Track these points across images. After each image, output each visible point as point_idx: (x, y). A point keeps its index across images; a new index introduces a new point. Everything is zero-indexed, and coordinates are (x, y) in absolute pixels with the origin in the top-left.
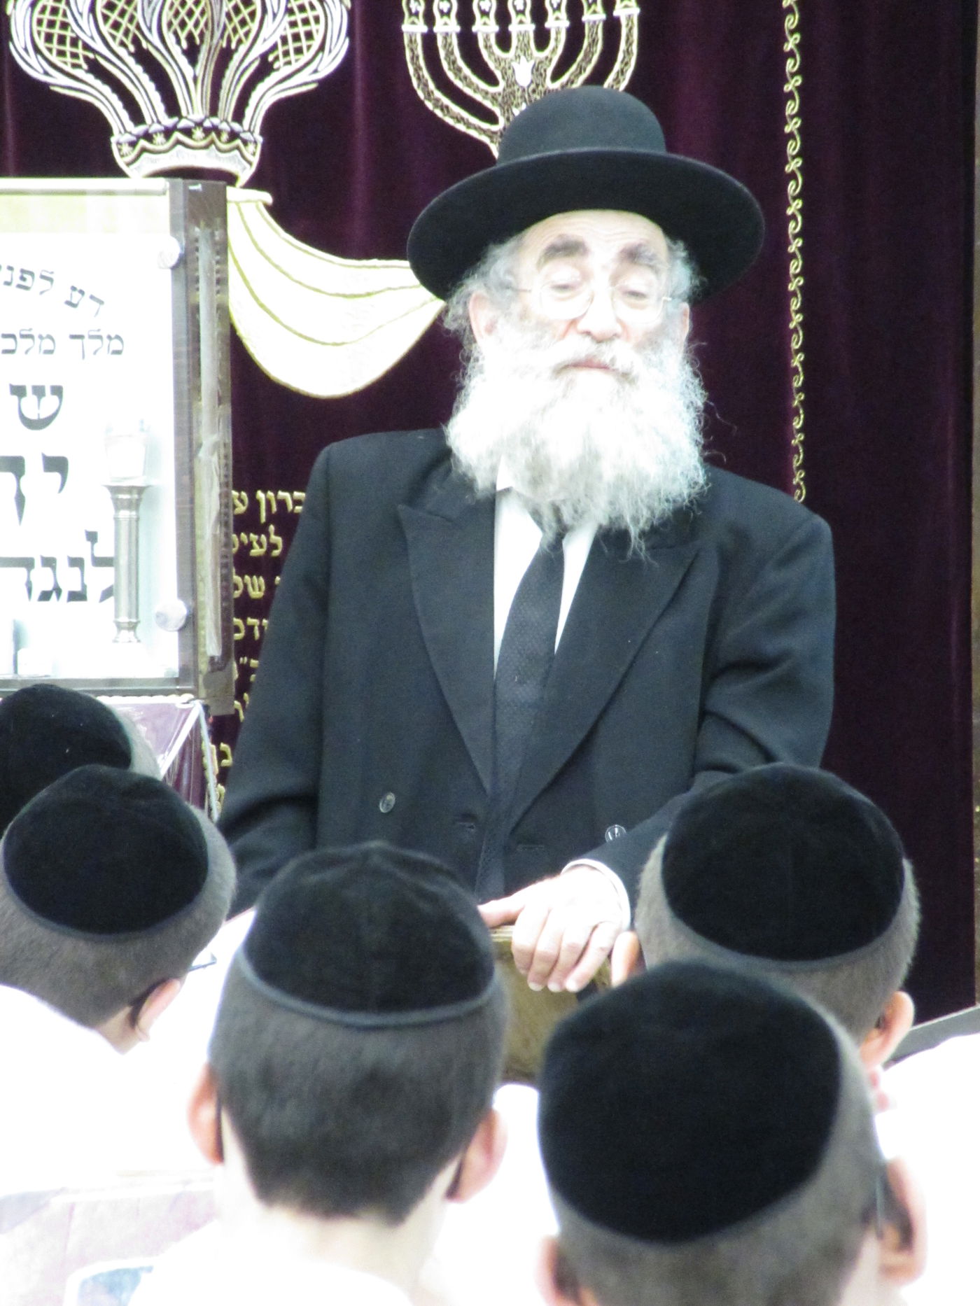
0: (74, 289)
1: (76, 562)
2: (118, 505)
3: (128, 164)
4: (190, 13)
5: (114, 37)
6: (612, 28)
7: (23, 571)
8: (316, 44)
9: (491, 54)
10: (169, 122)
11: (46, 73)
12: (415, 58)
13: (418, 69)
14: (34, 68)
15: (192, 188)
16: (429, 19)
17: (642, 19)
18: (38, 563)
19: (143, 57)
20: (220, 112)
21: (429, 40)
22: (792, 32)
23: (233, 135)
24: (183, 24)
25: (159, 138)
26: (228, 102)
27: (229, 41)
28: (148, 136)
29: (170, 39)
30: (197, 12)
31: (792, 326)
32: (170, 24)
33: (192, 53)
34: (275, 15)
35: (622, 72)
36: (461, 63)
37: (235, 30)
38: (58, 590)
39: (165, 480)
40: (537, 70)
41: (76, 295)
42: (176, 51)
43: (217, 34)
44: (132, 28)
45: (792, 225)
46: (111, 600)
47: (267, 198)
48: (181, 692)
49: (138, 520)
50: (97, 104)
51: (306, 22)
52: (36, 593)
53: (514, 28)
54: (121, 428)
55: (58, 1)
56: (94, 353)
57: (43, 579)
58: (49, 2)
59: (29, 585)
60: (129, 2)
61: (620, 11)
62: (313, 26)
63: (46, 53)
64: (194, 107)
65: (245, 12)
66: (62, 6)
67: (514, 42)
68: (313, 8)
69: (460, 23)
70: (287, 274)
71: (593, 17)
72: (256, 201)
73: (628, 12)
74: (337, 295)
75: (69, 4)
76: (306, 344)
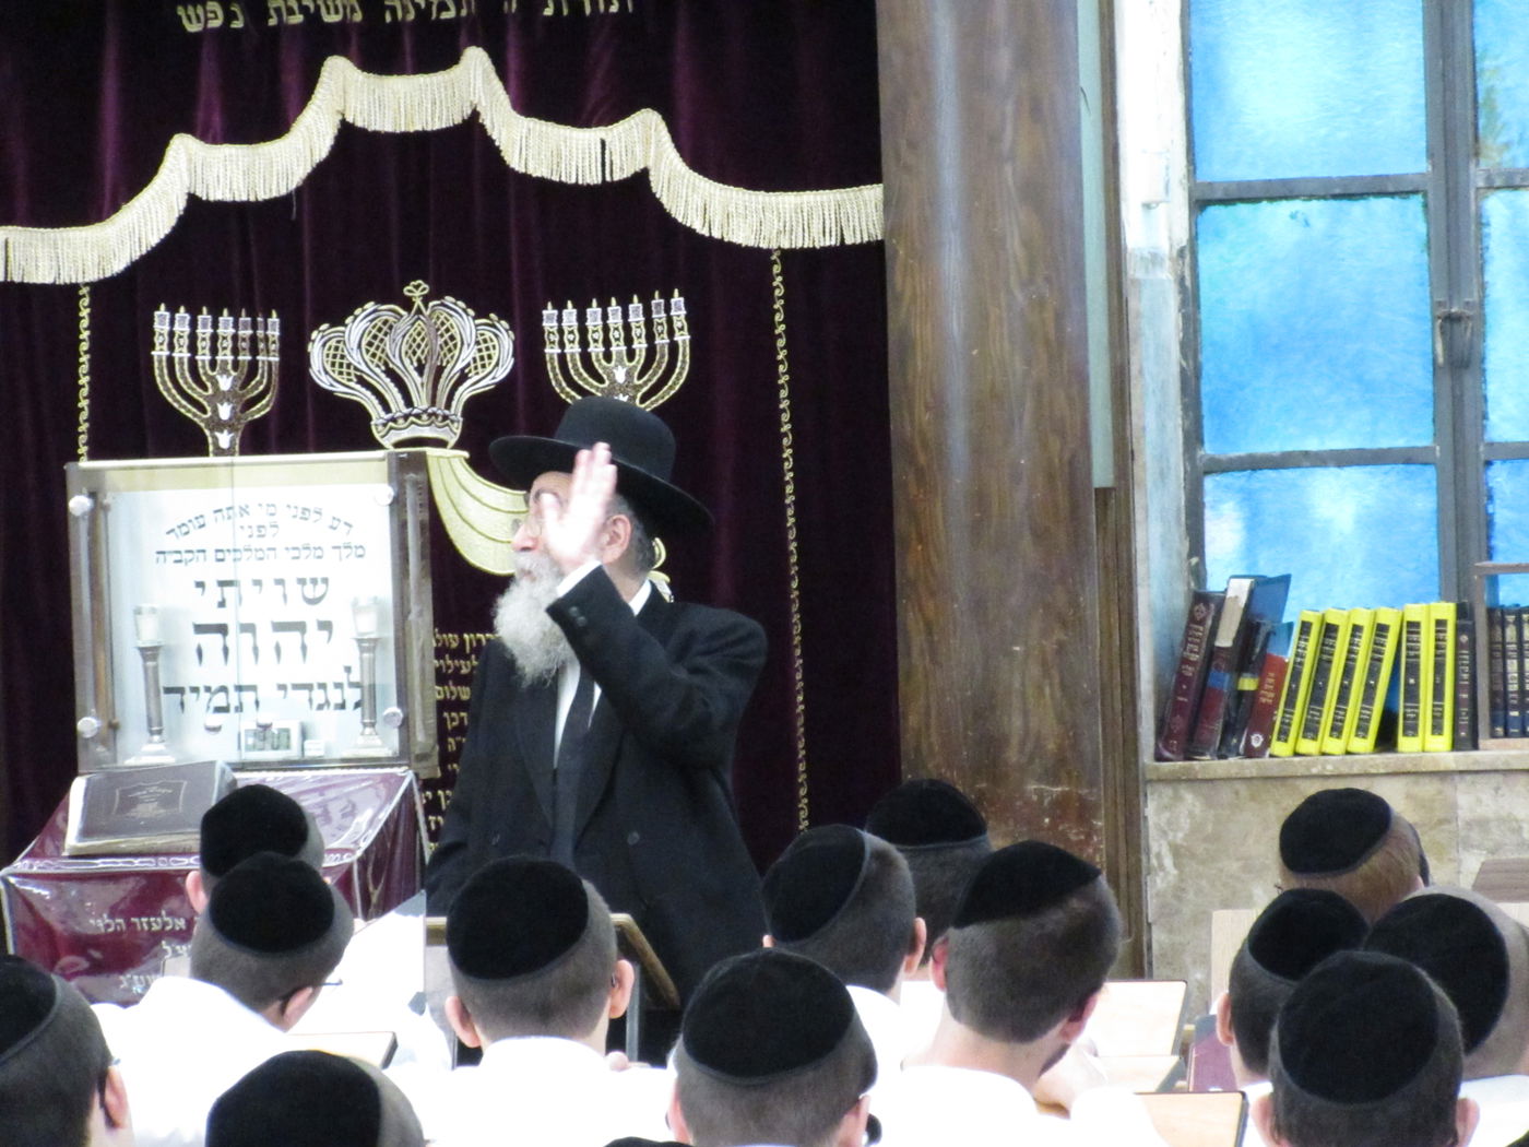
0: (334, 518)
1: (338, 686)
2: (362, 650)
3: (383, 437)
4: (419, 346)
5: (373, 362)
6: (674, 347)
7: (306, 692)
8: (494, 362)
9: (600, 364)
10: (406, 411)
11: (332, 385)
12: (553, 368)
13: (555, 375)
14: (324, 382)
15: (401, 456)
16: (562, 345)
17: (691, 342)
18: (315, 687)
19: (391, 373)
20: (437, 404)
21: (562, 357)
22: (782, 349)
23: (445, 418)
24: (414, 353)
25: (401, 421)
26: (442, 398)
27: (442, 361)
28: (394, 420)
29: (407, 362)
30: (423, 345)
31: (789, 525)
32: (407, 353)
33: (420, 369)
34: (469, 345)
35: (680, 374)
36: (582, 370)
37: (445, 355)
38: (327, 702)
39: (389, 633)
40: (629, 374)
41: (336, 523)
42: (411, 368)
43: (435, 357)
44: (383, 356)
45: (786, 464)
46: (359, 710)
47: (466, 454)
48: (400, 766)
49: (374, 660)
50: (363, 402)
51: (487, 349)
52: (315, 705)
53: (613, 349)
54: (363, 603)
55: (339, 342)
56: (347, 557)
57: (318, 696)
58: (333, 343)
59: (310, 700)
60: (382, 340)
61: (678, 338)
62: (492, 351)
63: (332, 373)
64: (421, 401)
65: (451, 344)
66: (341, 345)
67: (614, 357)
68: (492, 340)
69: (581, 347)
70: (479, 500)
71: (662, 341)
72: (460, 457)
73: (683, 338)
74: (509, 512)
75: (345, 343)
76: (491, 542)
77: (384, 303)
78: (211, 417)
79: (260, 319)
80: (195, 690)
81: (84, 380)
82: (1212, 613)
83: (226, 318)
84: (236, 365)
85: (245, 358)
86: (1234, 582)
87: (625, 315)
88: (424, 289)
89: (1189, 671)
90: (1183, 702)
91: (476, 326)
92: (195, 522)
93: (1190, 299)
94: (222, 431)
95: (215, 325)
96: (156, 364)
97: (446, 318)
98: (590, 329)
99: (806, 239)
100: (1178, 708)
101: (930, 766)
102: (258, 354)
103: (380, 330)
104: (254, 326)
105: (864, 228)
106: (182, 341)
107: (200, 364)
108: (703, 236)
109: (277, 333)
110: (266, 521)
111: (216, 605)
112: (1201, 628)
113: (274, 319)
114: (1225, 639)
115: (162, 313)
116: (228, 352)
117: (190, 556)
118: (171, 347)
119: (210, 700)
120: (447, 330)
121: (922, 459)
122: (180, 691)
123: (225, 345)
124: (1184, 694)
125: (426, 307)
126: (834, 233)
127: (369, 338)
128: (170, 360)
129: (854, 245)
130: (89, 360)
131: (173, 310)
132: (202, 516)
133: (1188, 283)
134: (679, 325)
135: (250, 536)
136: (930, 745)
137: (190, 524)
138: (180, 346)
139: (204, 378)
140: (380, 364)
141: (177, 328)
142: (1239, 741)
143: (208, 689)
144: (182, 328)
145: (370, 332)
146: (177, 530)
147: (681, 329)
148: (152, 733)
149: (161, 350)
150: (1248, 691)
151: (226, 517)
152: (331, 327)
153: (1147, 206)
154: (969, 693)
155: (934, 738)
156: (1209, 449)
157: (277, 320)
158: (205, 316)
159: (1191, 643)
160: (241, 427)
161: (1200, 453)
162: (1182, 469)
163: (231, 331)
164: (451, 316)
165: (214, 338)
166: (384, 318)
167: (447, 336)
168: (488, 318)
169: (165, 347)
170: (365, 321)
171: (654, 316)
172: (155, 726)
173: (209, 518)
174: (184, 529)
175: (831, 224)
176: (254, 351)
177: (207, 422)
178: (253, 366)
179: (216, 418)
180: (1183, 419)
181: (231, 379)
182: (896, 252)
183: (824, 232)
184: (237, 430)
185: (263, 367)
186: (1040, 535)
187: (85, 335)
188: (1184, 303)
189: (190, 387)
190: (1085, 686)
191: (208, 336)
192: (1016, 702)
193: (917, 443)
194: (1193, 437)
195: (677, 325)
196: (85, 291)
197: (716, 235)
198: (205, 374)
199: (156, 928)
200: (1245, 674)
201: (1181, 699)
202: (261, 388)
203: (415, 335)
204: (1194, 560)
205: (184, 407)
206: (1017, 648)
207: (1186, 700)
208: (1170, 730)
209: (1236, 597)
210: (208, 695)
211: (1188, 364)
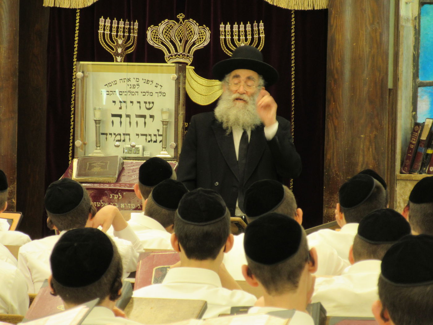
0: (157, 84)
1: (155, 135)
2: (163, 125)
3: (168, 61)
4: (180, 34)
5: (166, 38)
6: (259, 38)
7: (145, 137)
8: (204, 40)
9: (237, 42)
10: (175, 53)
11: (153, 44)
12: (222, 42)
13: (223, 45)
14: (151, 43)
15: (180, 65)
16: (225, 36)
17: (265, 37)
18: (148, 135)
19: (171, 41)
20: (185, 52)
21: (225, 39)
22: (293, 41)
23: (188, 56)
24: (179, 36)
25: (174, 56)
26: (187, 50)
27: (188, 39)
29: (177, 38)
30: (182, 34)
31: (292, 95)
32: (177, 35)
33: (180, 41)
34: (196, 34)
35: (261, 46)
36: (231, 44)
37: (189, 37)
38: (151, 140)
39: (173, 120)
41: (157, 85)
42: (178, 40)
43: (185, 37)
44: (170, 36)
45: (292, 76)
46: (161, 143)
47: (193, 68)
48: (174, 161)
49: (167, 127)
50: (162, 50)
51: (202, 36)
52: (147, 141)
53: (241, 38)
54: (164, 110)
55: (156, 31)
56: (160, 96)
57: (149, 138)
58: (154, 31)
59: (146, 139)
60: (169, 31)
61: (261, 35)
62: (203, 36)
63: (154, 40)
64: (180, 51)
65: (191, 34)
66: (157, 32)
67: (241, 40)
68: (203, 33)
69: (231, 36)
70: (197, 82)
71: (256, 36)
72: (191, 68)
73: (262, 36)
74: (206, 86)
75: (158, 31)
76: (200, 95)
77: (170, 20)
78: (115, 52)
79: (132, 23)
80: (111, 134)
81: (76, 38)
82: (420, 129)
83: (121, 22)
84: (124, 36)
85: (126, 34)
86: (428, 120)
87: (245, 28)
88: (183, 16)
89: (412, 146)
90: (410, 156)
91: (199, 28)
92: (114, 82)
93: (417, 32)
94: (118, 56)
95: (118, 24)
96: (99, 35)
97: (190, 25)
98: (234, 31)
99: (303, 7)
100: (408, 158)
101: (333, 171)
102: (131, 34)
103: (169, 28)
104: (130, 25)
105: (321, 5)
106: (108, 28)
107: (113, 35)
108: (271, 4)
109: (137, 27)
110: (136, 83)
111: (119, 108)
112: (417, 134)
113: (136, 23)
114: (424, 137)
115: (102, 19)
116: (122, 32)
117: (111, 93)
118: (104, 30)
119: (115, 137)
120: (190, 29)
121: (336, 77)
122: (106, 134)
123: (121, 30)
124: (410, 154)
125: (184, 22)
126: (311, 6)
127: (166, 30)
128: (104, 34)
129: (317, 10)
130: (78, 33)
131: (105, 18)
132: (116, 81)
133: (417, 28)
134: (262, 31)
135: (131, 88)
136: (334, 164)
137: (112, 83)
138: (107, 29)
139: (114, 40)
140: (169, 39)
141: (106, 24)
142: (426, 169)
143: (115, 134)
144: (108, 24)
145: (166, 28)
146: (108, 85)
147: (262, 33)
148: (97, 146)
149: (101, 30)
150: (430, 154)
151: (123, 81)
152: (154, 26)
153: (407, 3)
154: (347, 149)
155: (335, 162)
156: (420, 79)
157: (137, 23)
158: (115, 21)
159: (413, 138)
160: (124, 55)
161: (417, 80)
162: (412, 85)
163: (123, 26)
164: (191, 25)
165: (118, 28)
166: (170, 24)
167: (189, 31)
168: (203, 26)
169: (102, 29)
170: (165, 25)
171: (254, 28)
172: (98, 144)
173: (118, 81)
174: (110, 84)
175: (310, 3)
176: (129, 32)
177: (114, 53)
178: (129, 37)
179: (117, 52)
180: (413, 69)
181: (122, 40)
182: (332, 12)
183: (308, 5)
184: (123, 56)
185: (132, 38)
186: (371, 102)
187: (78, 24)
188: (415, 34)
189: (109, 42)
190: (382, 149)
191: (116, 27)
192: (361, 152)
193: (335, 72)
194: (416, 75)
195: (261, 31)
196: (78, 11)
197: (275, 4)
198: (114, 38)
199: (98, 206)
200: (429, 149)
201: (409, 155)
202: (131, 44)
203: (179, 30)
204: (414, 113)
205: (107, 48)
206: (362, 136)
207: (411, 155)
208: (405, 164)
209: (428, 125)
210: (115, 136)
211: (416, 53)
